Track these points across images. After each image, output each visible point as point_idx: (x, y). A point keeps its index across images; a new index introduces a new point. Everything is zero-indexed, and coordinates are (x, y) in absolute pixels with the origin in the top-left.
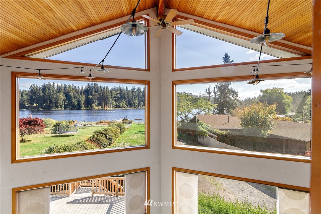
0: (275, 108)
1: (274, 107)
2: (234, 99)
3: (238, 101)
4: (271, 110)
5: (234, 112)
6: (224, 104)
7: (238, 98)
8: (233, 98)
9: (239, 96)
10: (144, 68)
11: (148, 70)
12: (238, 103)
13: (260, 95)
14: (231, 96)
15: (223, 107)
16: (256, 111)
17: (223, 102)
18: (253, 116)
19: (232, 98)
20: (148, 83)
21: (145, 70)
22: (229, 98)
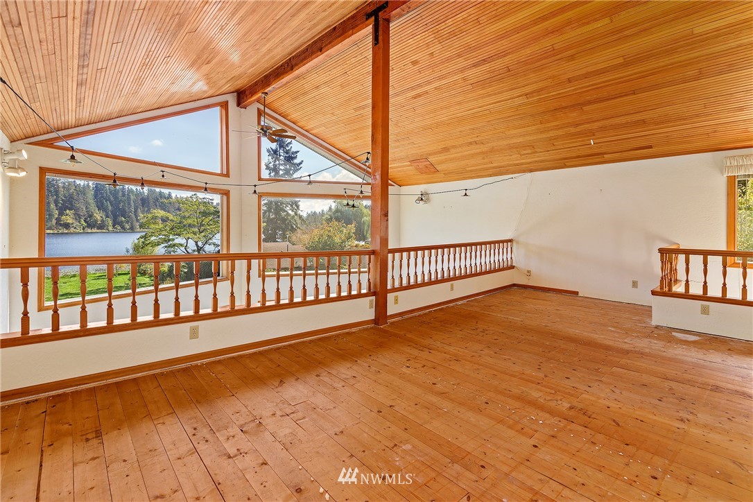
0: (353, 231)
1: (352, 228)
2: (292, 213)
3: (301, 217)
4: (349, 233)
5: (294, 238)
6: (276, 222)
7: (299, 212)
8: (293, 211)
9: (301, 208)
10: (219, 172)
11: (227, 175)
12: (299, 221)
13: (330, 208)
14: (288, 208)
15: (275, 230)
16: (329, 234)
17: (274, 218)
18: (326, 243)
19: (290, 212)
20: (226, 193)
21: (221, 175)
22: (285, 211)
